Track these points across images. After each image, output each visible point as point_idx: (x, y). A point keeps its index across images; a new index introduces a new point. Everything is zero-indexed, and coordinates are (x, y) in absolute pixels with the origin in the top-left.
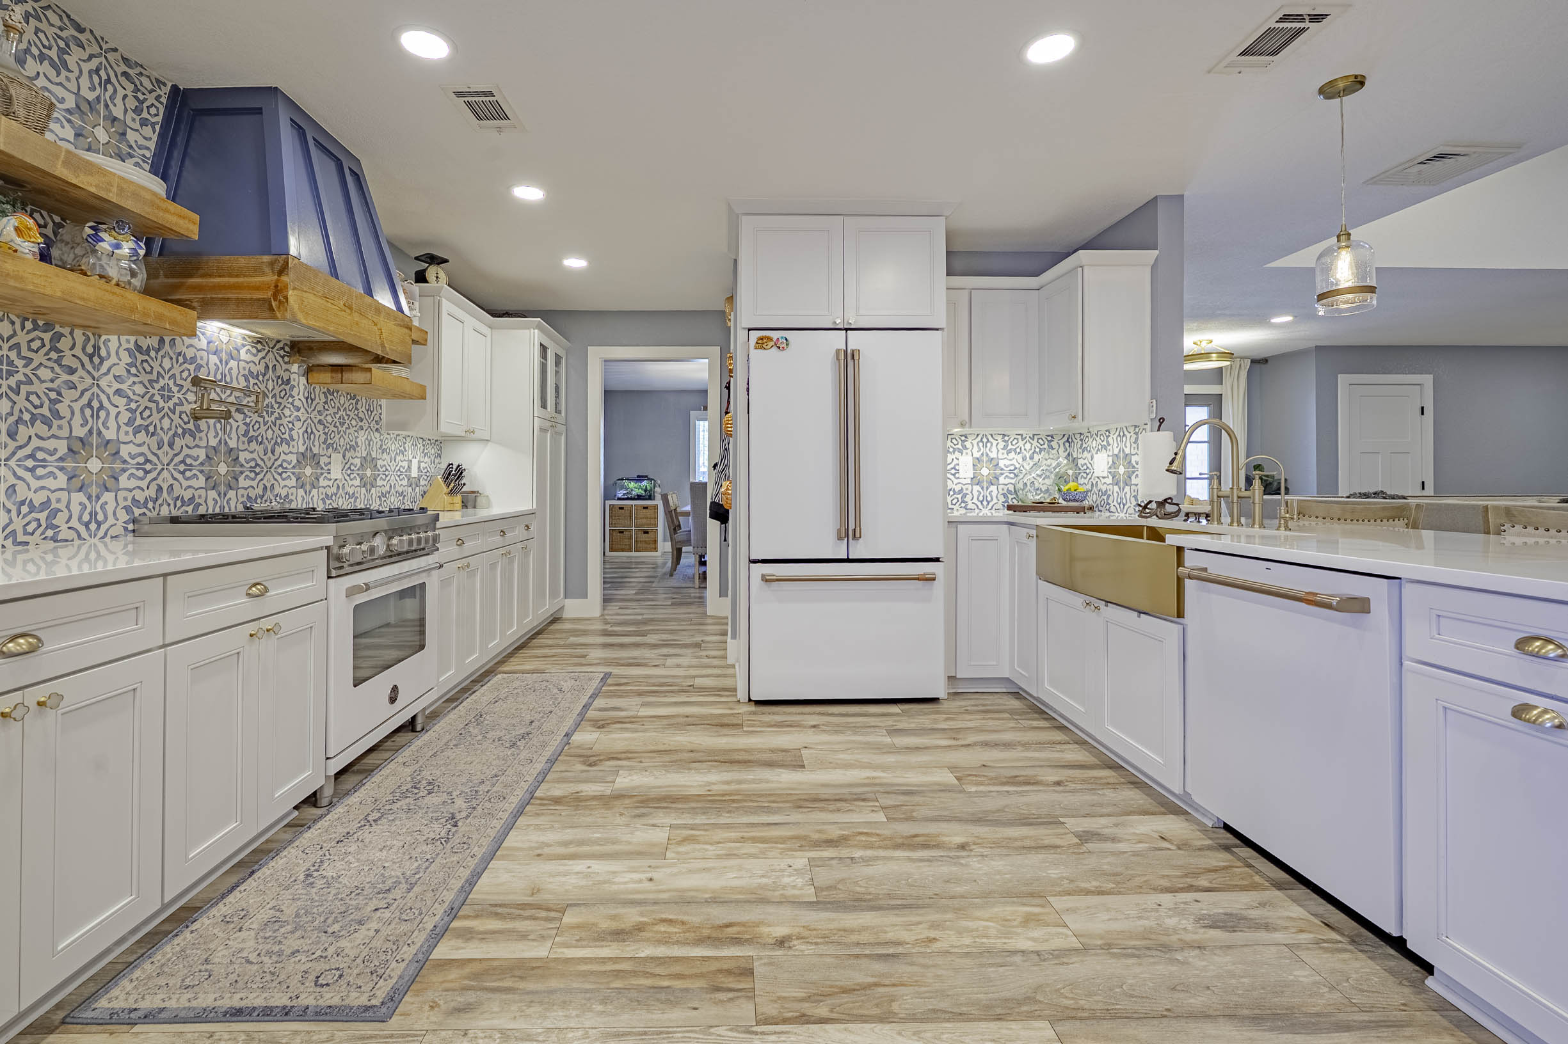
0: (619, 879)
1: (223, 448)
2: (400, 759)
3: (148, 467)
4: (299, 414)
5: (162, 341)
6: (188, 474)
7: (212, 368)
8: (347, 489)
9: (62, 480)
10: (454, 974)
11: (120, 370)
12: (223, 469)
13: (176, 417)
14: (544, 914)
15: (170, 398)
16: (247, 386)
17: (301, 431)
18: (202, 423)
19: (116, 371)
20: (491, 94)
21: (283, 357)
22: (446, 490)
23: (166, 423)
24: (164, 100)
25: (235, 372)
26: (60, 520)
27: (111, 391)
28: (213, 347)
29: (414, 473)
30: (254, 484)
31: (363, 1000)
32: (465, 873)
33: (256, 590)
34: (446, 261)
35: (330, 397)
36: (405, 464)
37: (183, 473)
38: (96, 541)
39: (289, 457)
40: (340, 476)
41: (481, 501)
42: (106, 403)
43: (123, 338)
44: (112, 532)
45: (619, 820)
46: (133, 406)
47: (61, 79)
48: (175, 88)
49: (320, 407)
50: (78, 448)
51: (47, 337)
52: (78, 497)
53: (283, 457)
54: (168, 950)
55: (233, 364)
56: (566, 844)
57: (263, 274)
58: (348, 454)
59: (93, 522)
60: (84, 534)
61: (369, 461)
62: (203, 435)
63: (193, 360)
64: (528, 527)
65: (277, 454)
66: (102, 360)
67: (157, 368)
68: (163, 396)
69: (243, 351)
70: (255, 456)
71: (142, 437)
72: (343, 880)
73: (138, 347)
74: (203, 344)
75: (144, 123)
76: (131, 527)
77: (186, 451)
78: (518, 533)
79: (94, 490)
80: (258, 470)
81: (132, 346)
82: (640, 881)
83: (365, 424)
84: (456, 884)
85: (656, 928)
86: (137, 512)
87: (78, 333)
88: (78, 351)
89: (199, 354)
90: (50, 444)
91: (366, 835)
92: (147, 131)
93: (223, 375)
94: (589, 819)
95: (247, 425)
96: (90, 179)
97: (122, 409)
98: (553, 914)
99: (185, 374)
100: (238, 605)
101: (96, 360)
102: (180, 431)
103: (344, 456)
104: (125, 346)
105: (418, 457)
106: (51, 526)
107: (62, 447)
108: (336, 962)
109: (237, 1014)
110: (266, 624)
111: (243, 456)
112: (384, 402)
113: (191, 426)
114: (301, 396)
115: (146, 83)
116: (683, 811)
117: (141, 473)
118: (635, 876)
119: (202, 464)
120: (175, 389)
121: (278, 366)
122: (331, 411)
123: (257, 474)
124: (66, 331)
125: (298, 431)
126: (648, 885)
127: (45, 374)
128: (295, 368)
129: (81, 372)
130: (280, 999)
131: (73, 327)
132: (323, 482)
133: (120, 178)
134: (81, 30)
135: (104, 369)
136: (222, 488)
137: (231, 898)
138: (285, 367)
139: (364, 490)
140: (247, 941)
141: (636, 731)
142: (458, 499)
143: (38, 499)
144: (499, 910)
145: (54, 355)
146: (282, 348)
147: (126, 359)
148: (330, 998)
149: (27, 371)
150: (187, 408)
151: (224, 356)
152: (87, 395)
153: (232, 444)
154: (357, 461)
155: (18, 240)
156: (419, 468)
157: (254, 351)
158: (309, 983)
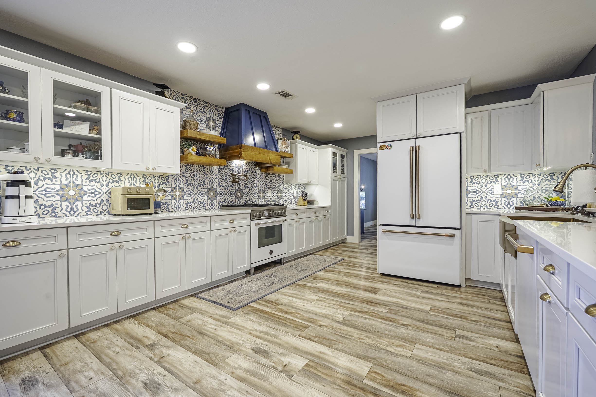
0: (297, 303)
1: (239, 189)
2: (272, 269)
3: (223, 194)
4: (259, 180)
5: (225, 166)
6: (231, 196)
7: (236, 171)
8: (273, 199)
9: (206, 197)
10: (250, 308)
11: (216, 174)
12: (239, 194)
13: (228, 183)
14: (275, 304)
15: (227, 178)
16: (245, 174)
17: (259, 184)
18: (234, 184)
19: (215, 174)
20: (284, 92)
21: (254, 166)
22: (302, 199)
23: (226, 184)
24: (224, 112)
25: (242, 171)
26: (206, 205)
27: (215, 178)
28: (236, 166)
29: (295, 194)
30: (247, 198)
31: (233, 307)
32: (266, 293)
33: (232, 221)
34: (300, 132)
35: (267, 175)
36: (292, 192)
37: (230, 195)
38: (212, 210)
39: (256, 191)
40: (271, 195)
41: (315, 203)
42: (214, 181)
43: (217, 167)
44: (215, 208)
45: (309, 292)
46: (219, 181)
47: (204, 115)
48: (226, 108)
49: (264, 178)
50: (209, 190)
51: (202, 168)
52: (209, 201)
53: (254, 191)
54: (212, 291)
55: (241, 169)
56: (292, 294)
57: (238, 149)
58: (273, 190)
59: (212, 206)
60: (210, 208)
61: (280, 191)
62: (234, 186)
63: (232, 169)
64: (327, 211)
65: (253, 190)
66: (213, 171)
67: (224, 172)
68: (225, 178)
69: (243, 166)
70: (247, 191)
71: (221, 187)
72: (244, 288)
73: (220, 168)
74: (234, 165)
75: (220, 118)
76: (219, 207)
77: (231, 190)
78: (324, 212)
79: (212, 199)
80: (248, 194)
81: (219, 168)
82: (301, 305)
83: (278, 181)
84: (263, 294)
85: (295, 314)
86: (221, 204)
87: (208, 167)
88: (208, 170)
89: (233, 168)
90: (204, 190)
91: (254, 282)
92: (221, 120)
93: (239, 172)
94: (302, 290)
95: (245, 183)
96: (204, 137)
97: (217, 182)
98: (277, 305)
99: (230, 173)
100: (227, 224)
101: (212, 172)
102: (229, 186)
103: (272, 190)
104: (217, 168)
105: (297, 190)
106: (204, 206)
107: (206, 190)
108: (233, 300)
109: (214, 302)
110: (233, 229)
111: (244, 191)
112: (284, 175)
113: (232, 185)
114: (259, 175)
115: (220, 109)
116: (327, 295)
117: (221, 196)
118: (301, 304)
119: (234, 193)
120: (228, 176)
121: (253, 169)
122: (268, 179)
123: (248, 195)
124: (206, 167)
125: (258, 184)
126: (302, 306)
127: (202, 176)
128: (257, 168)
129: (209, 175)
130: (221, 302)
131: (207, 166)
132: (266, 197)
133: (209, 134)
134: (207, 103)
135: (213, 174)
136: (239, 199)
137: (225, 286)
138: (254, 168)
139: (278, 199)
140: (223, 293)
141: (336, 274)
142: (306, 202)
143: (202, 201)
144: (267, 301)
145: (204, 172)
146: (254, 164)
147: (218, 171)
148: (228, 305)
149: (199, 175)
150: (231, 180)
151: (239, 168)
152: (210, 179)
153: (241, 188)
154: (276, 192)
155: (192, 152)
156: (297, 193)
157: (246, 165)
158: (227, 302)
